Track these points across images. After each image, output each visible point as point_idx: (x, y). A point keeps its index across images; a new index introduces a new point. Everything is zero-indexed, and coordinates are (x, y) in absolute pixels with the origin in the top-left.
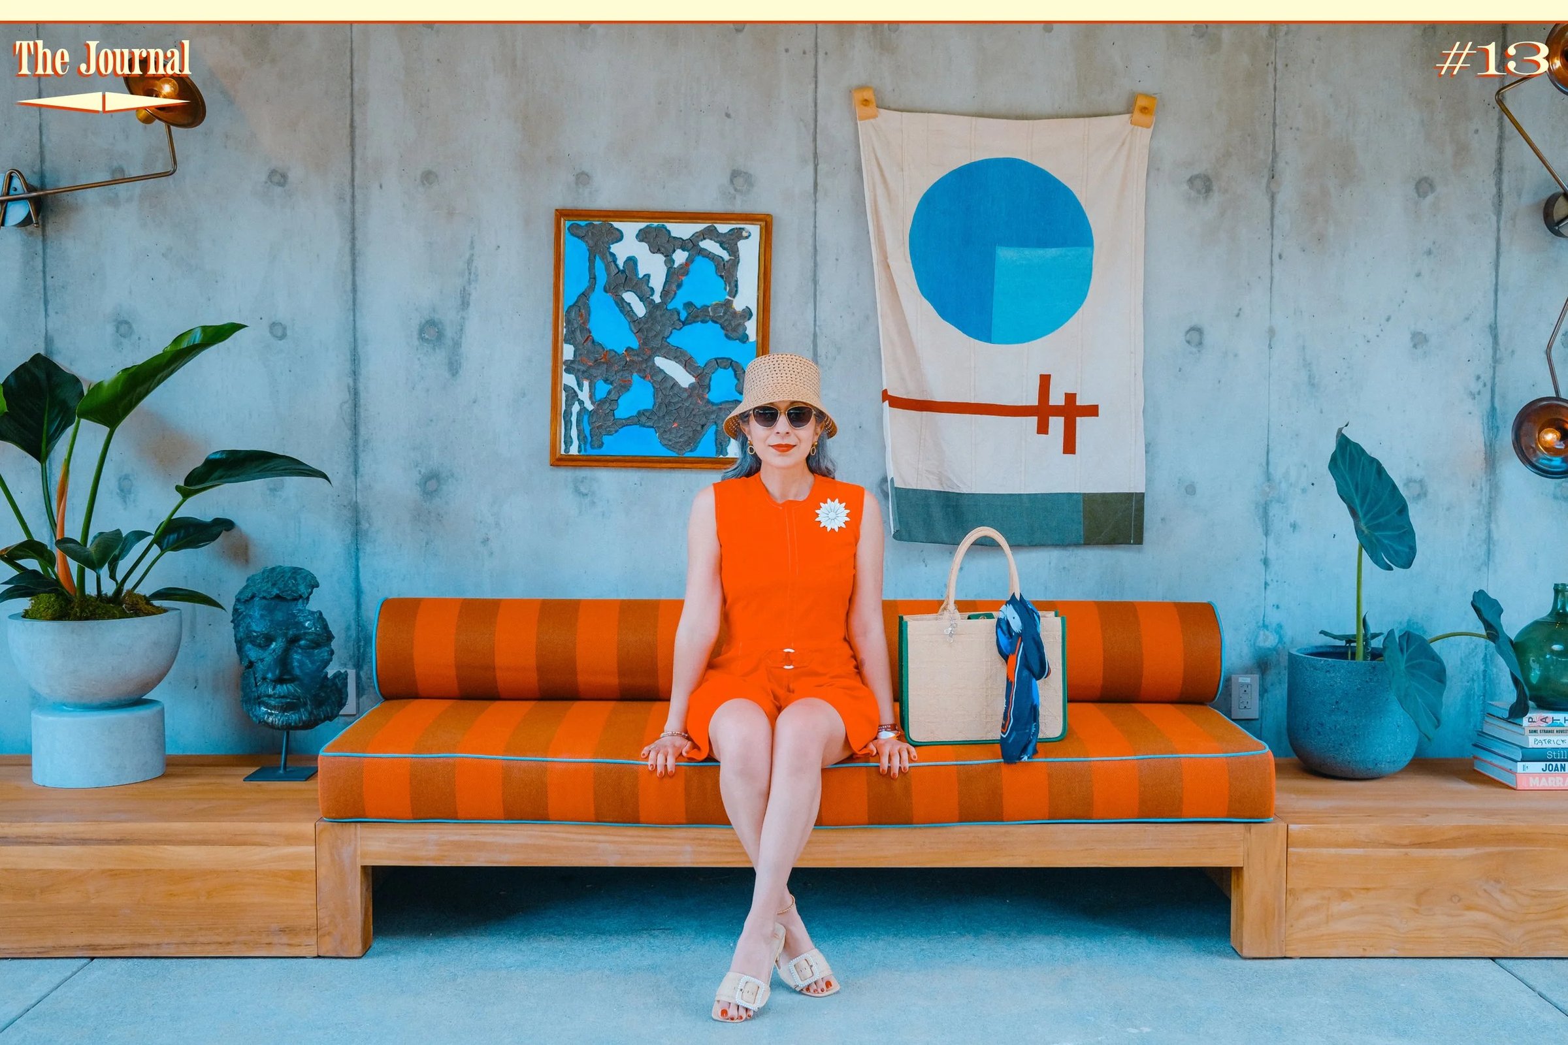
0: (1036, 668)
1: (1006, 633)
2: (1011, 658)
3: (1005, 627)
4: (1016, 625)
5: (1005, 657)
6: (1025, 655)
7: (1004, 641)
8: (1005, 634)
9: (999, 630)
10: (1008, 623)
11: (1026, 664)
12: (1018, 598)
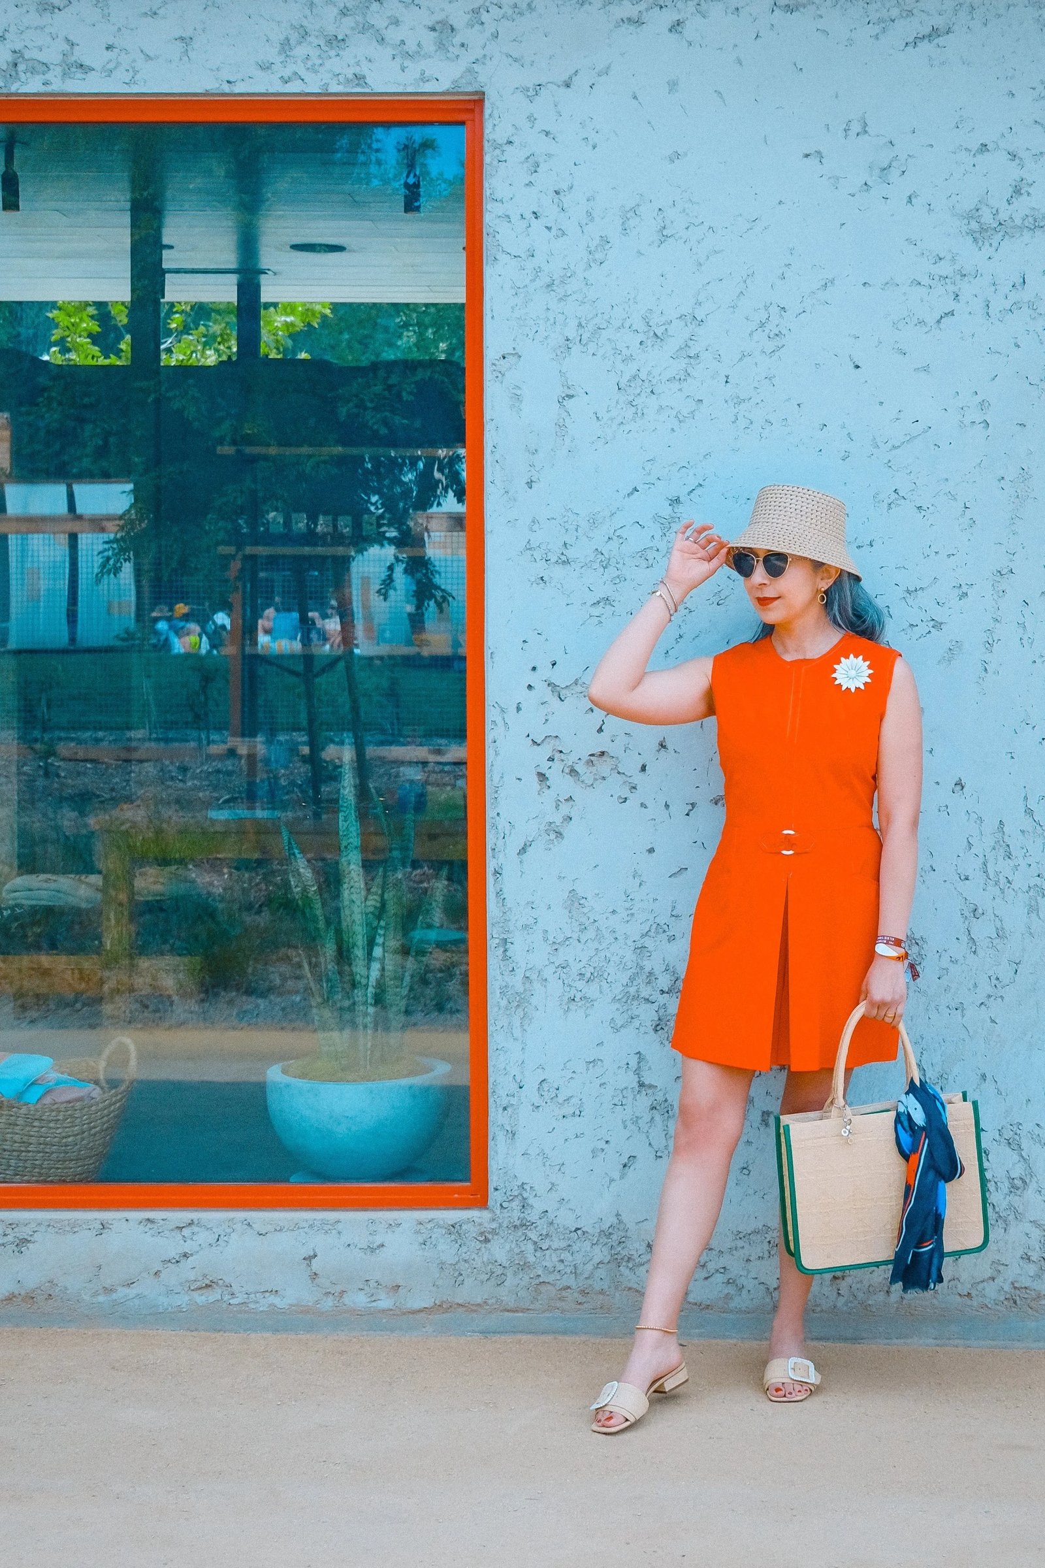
0: (945, 1169)
1: (908, 1128)
2: (913, 1158)
3: (906, 1124)
4: (919, 1117)
5: (906, 1157)
6: (930, 1151)
7: (906, 1139)
8: (906, 1131)
9: (899, 1127)
10: (909, 1116)
11: (931, 1164)
12: (918, 1084)
